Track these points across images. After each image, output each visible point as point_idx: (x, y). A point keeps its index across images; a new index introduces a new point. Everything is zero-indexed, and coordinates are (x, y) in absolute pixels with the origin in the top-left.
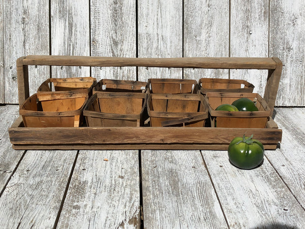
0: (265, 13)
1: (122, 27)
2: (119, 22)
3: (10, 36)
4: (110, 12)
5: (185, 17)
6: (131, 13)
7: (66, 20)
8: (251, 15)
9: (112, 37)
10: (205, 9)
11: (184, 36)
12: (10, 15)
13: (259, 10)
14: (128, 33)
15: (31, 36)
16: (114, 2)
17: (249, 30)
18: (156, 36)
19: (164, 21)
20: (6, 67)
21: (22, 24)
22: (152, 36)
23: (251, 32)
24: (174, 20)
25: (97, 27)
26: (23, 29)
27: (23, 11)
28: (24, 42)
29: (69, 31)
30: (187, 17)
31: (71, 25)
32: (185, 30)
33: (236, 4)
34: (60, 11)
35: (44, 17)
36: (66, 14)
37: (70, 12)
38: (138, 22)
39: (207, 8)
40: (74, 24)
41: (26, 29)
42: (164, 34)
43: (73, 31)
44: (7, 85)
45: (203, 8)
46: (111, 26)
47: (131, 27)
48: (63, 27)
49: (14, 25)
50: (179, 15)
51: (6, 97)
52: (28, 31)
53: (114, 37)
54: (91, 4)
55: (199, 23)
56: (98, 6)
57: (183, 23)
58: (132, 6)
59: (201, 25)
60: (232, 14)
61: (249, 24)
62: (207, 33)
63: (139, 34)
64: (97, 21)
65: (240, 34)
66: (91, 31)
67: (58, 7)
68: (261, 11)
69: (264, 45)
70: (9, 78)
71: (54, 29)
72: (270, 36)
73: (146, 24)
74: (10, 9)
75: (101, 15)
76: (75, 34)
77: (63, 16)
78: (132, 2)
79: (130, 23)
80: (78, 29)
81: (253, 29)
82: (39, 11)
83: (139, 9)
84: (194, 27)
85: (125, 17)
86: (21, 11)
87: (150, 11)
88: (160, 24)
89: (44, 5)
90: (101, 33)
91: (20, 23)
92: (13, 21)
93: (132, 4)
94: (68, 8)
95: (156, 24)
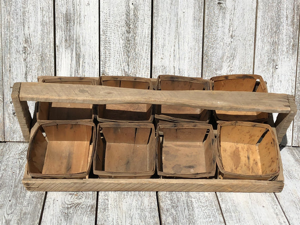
0: (293, 45)
1: (135, 59)
2: (132, 54)
3: (10, 67)
4: (122, 42)
5: (205, 48)
6: (146, 44)
7: (72, 51)
8: (278, 48)
9: (124, 70)
10: (228, 40)
11: (204, 70)
12: (10, 44)
13: (288, 43)
14: (142, 65)
15: (33, 67)
16: (127, 31)
17: (274, 64)
18: (172, 68)
19: (181, 53)
20: (5, 101)
21: (24, 54)
22: (168, 69)
23: (277, 67)
24: (193, 52)
25: (108, 59)
26: (25, 60)
27: (24, 39)
28: (26, 74)
29: (77, 62)
30: (207, 49)
31: (78, 56)
32: (204, 63)
33: (262, 35)
34: (66, 40)
35: (49, 46)
36: (73, 44)
37: (78, 42)
38: (153, 54)
39: (230, 40)
40: (82, 55)
41: (28, 60)
42: (181, 67)
43: (81, 62)
44: (7, 121)
45: (225, 39)
46: (123, 57)
47: (146, 59)
48: (70, 58)
49: (14, 55)
50: (199, 46)
51: (6, 134)
52: (30, 61)
53: (127, 70)
54: (101, 33)
55: (221, 56)
56: (108, 35)
57: (202, 56)
58: (147, 36)
59: (222, 58)
60: (257, 46)
61: (275, 58)
62: (229, 66)
63: (153, 66)
64: (108, 52)
65: (264, 68)
66: (101, 63)
67: (63, 35)
68: (290, 44)
69: (290, 81)
70: (9, 114)
71: (60, 60)
72: (298, 72)
73: (162, 56)
74: (10, 37)
75: (112, 46)
76: (83, 66)
77: (70, 46)
78: (147, 32)
79: (144, 55)
80: (86, 61)
81: (279, 63)
82: (43, 40)
83: (154, 39)
84: (214, 59)
85: (139, 48)
86: (21, 39)
87: (167, 42)
88: (177, 56)
89: (48, 33)
90: (112, 65)
91: (21, 52)
92: (13, 50)
93: (147, 33)
94: (75, 36)
95: (172, 56)
